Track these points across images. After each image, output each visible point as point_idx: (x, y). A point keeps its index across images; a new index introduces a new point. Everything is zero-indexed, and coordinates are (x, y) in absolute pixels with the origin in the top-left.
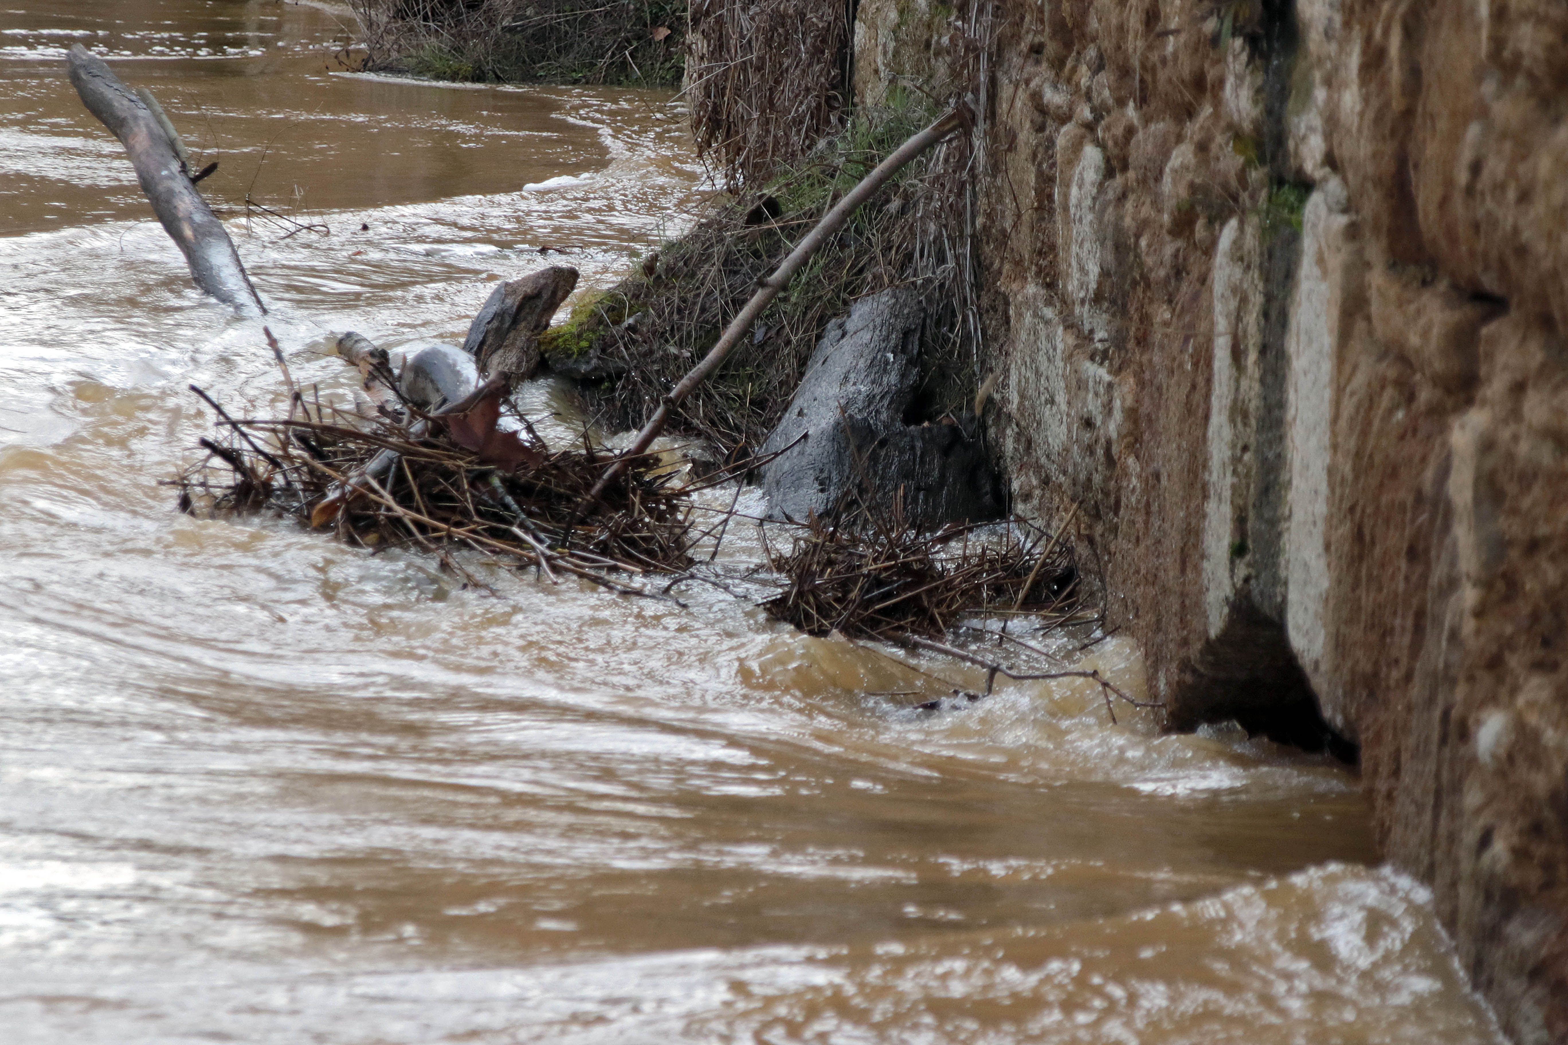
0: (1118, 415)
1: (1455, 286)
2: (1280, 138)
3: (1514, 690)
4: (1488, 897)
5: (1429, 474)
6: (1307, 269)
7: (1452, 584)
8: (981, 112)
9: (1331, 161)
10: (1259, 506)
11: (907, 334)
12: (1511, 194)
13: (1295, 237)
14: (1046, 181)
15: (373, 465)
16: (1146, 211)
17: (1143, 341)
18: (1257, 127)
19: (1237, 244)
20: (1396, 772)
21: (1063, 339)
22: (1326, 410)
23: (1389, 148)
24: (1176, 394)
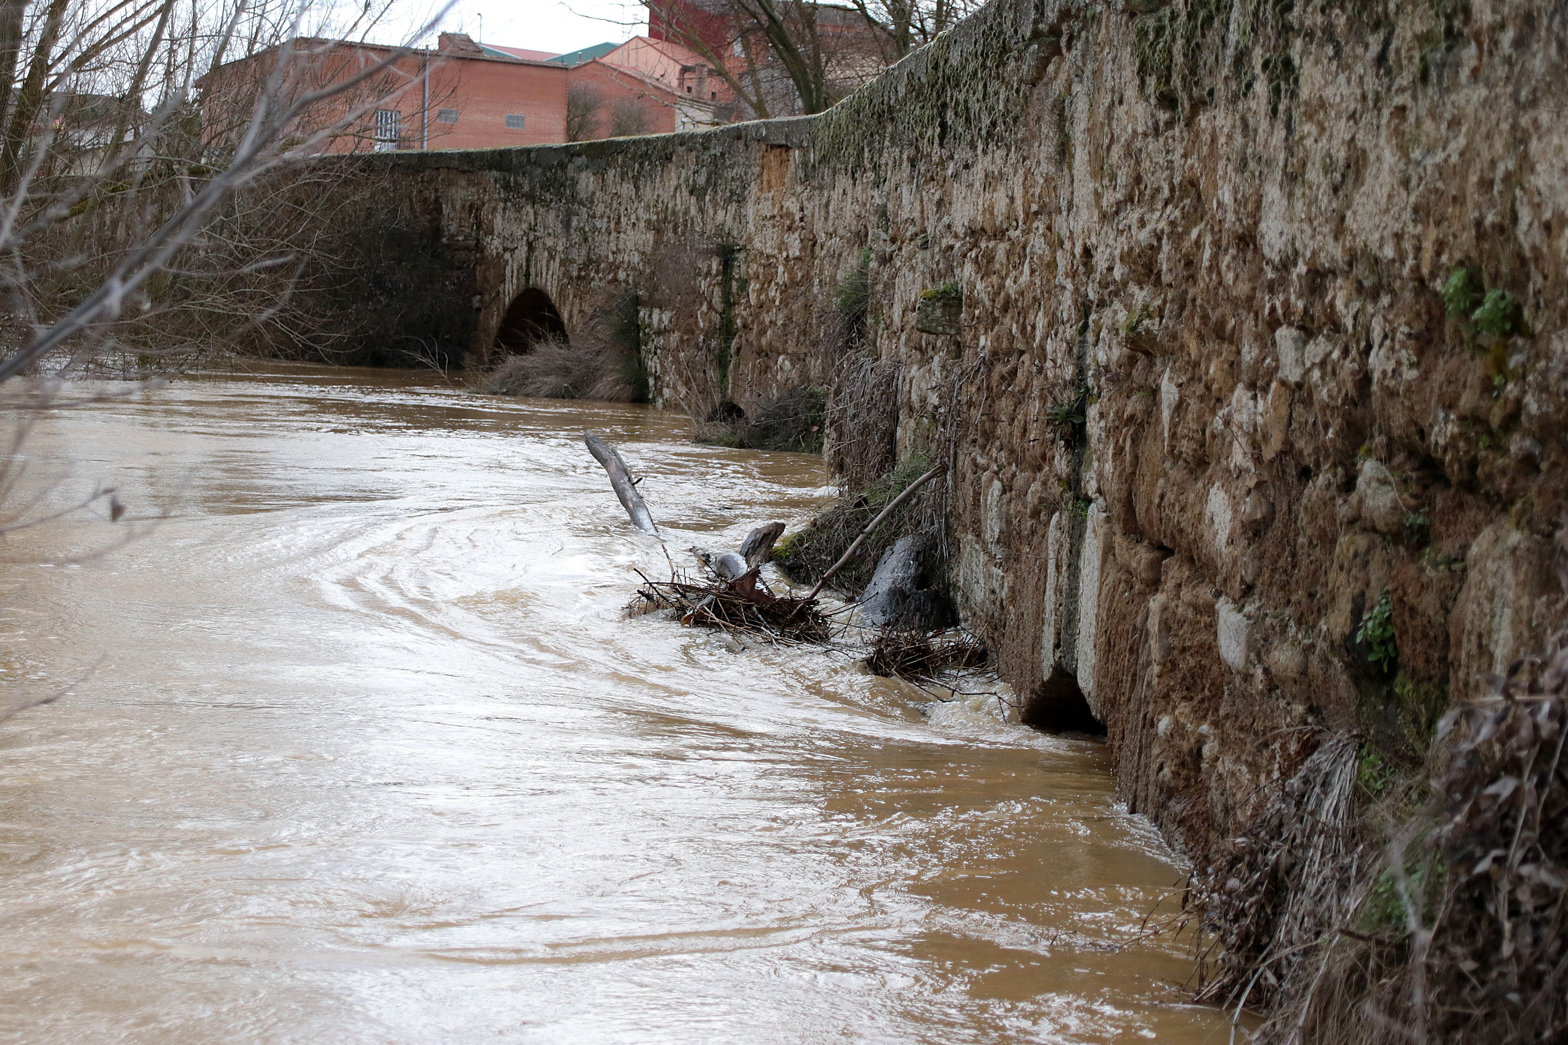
0: (1006, 589)
1: (1150, 543)
2: (1078, 481)
3: (1174, 708)
4: (1161, 791)
5: (1139, 619)
6: (1089, 533)
7: (1149, 664)
8: (951, 465)
9: (1099, 491)
10: (1066, 629)
11: (918, 553)
12: (1177, 509)
13: (1084, 521)
14: (976, 495)
15: (706, 601)
16: (1020, 508)
17: (1017, 560)
18: (1068, 477)
19: (1059, 523)
20: (1123, 738)
21: (983, 558)
22: (1096, 591)
23: (1125, 487)
24: (1032, 582)
